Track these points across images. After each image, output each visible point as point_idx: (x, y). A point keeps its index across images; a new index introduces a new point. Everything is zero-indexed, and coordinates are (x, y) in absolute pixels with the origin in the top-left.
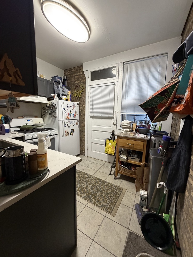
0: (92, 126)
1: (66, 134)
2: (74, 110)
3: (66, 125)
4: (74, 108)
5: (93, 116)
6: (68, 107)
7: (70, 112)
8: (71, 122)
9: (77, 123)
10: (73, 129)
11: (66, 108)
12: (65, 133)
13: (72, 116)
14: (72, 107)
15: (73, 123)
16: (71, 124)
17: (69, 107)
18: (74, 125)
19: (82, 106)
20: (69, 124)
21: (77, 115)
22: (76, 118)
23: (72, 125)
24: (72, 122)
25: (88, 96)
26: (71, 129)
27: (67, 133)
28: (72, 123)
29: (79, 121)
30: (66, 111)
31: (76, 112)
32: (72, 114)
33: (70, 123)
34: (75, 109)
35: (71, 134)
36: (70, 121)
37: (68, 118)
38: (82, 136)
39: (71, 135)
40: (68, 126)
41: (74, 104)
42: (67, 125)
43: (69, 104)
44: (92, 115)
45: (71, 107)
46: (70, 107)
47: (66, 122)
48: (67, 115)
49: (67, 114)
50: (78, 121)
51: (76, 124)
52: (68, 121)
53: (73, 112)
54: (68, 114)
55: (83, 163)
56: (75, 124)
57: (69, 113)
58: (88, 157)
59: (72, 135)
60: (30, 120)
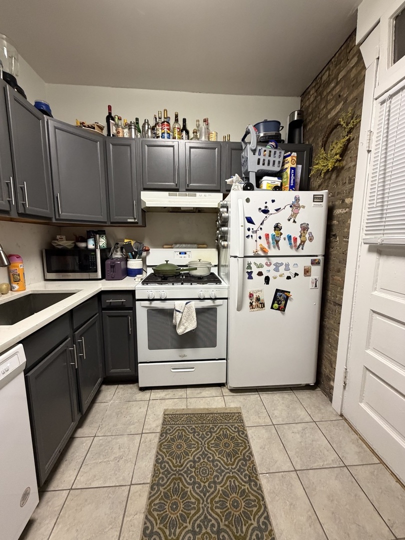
0: (376, 293)
1: (254, 304)
2: (294, 222)
3: (254, 275)
4: (294, 215)
5: (379, 241)
6: (266, 211)
7: (277, 227)
8: (278, 266)
9: (307, 272)
10: (283, 292)
11: (258, 217)
12: (247, 301)
13: (283, 243)
14: (288, 211)
15: (287, 269)
16: (277, 270)
17: (272, 211)
18: (292, 276)
19: (343, 201)
20: (269, 271)
21: (311, 240)
22: (301, 252)
23: (281, 276)
24: (282, 264)
25: (369, 151)
26: (277, 291)
27: (258, 299)
28: (282, 268)
29: (318, 263)
30: (255, 227)
31: (305, 228)
32: (282, 237)
33: (273, 267)
34: (301, 218)
35: (276, 305)
36: (274, 260)
37: (264, 252)
38: (332, 322)
39: (272, 308)
40: (263, 277)
41: (297, 199)
42: (260, 274)
43: (273, 201)
44: (378, 239)
45: (280, 213)
46: (277, 210)
47: (255, 264)
48: (263, 242)
49: (260, 238)
50: (313, 263)
51: (301, 273)
52: (263, 261)
53: (292, 229)
54: (263, 238)
55: (298, 436)
56: (296, 274)
57: (272, 232)
58: (342, 415)
59: (278, 309)
60: (186, 253)
